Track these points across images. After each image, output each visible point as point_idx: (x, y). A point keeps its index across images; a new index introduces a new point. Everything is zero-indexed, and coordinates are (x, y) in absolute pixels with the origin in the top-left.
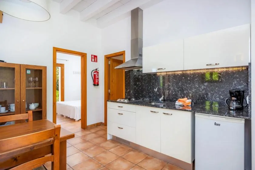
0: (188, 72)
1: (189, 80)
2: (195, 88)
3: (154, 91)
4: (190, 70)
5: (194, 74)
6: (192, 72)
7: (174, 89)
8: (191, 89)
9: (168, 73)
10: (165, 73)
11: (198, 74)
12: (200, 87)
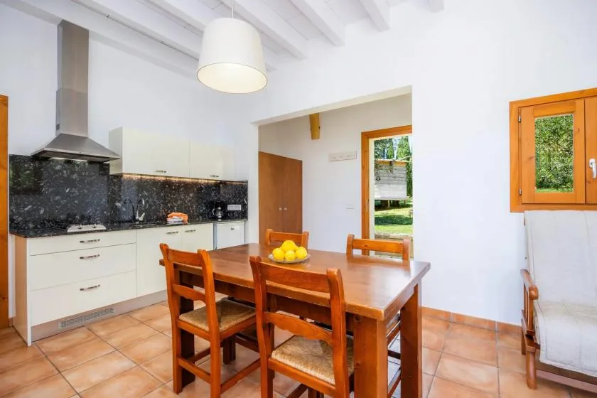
0: (173, 179)
1: (174, 190)
2: (181, 200)
3: (116, 206)
4: (175, 177)
5: (180, 183)
6: (177, 180)
7: (154, 202)
8: (176, 201)
9: (144, 177)
10: (139, 177)
11: (184, 183)
12: (186, 198)
